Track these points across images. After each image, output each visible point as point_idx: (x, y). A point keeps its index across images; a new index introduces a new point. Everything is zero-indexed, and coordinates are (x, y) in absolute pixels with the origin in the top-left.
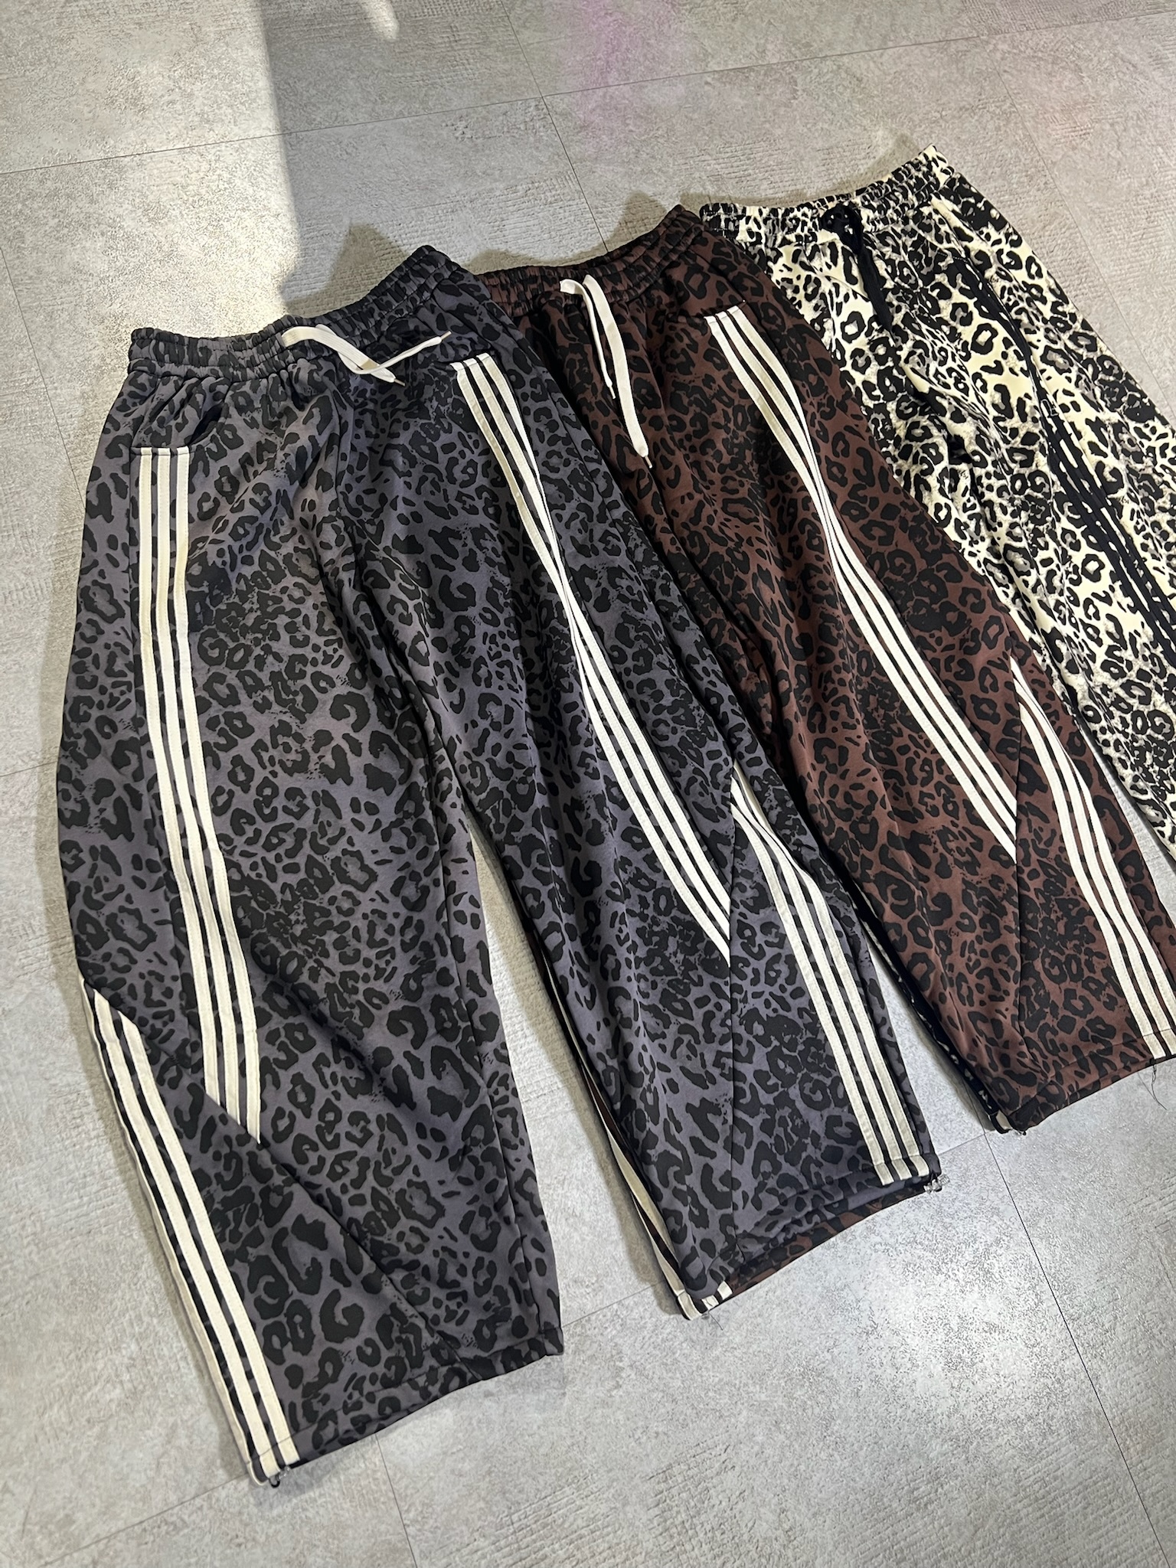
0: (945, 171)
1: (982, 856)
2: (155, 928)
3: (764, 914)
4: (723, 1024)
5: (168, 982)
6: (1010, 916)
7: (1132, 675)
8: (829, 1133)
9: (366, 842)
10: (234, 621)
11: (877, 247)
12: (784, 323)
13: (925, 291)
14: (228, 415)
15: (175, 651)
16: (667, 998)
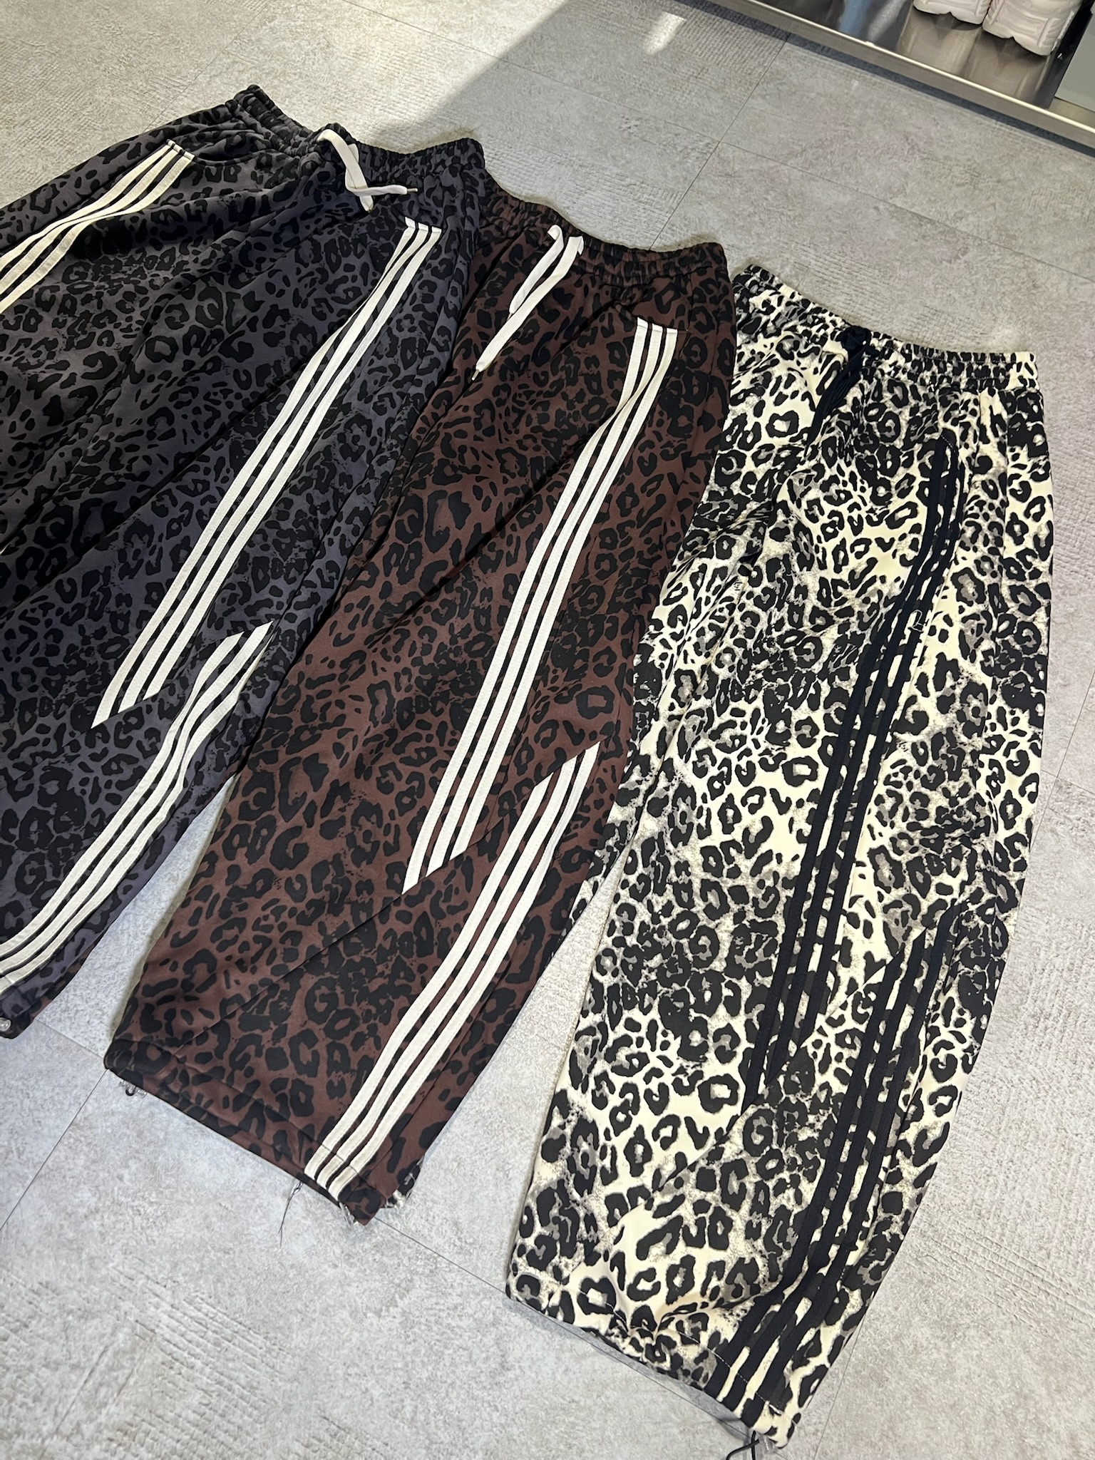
1: (382, 859)
3: (161, 722)
6: (338, 922)
7: (727, 883)
10: (108, 270)
11: (879, 386)
12: (700, 363)
13: (896, 453)
14: (246, 162)
15: (47, 252)
16: (27, 705)
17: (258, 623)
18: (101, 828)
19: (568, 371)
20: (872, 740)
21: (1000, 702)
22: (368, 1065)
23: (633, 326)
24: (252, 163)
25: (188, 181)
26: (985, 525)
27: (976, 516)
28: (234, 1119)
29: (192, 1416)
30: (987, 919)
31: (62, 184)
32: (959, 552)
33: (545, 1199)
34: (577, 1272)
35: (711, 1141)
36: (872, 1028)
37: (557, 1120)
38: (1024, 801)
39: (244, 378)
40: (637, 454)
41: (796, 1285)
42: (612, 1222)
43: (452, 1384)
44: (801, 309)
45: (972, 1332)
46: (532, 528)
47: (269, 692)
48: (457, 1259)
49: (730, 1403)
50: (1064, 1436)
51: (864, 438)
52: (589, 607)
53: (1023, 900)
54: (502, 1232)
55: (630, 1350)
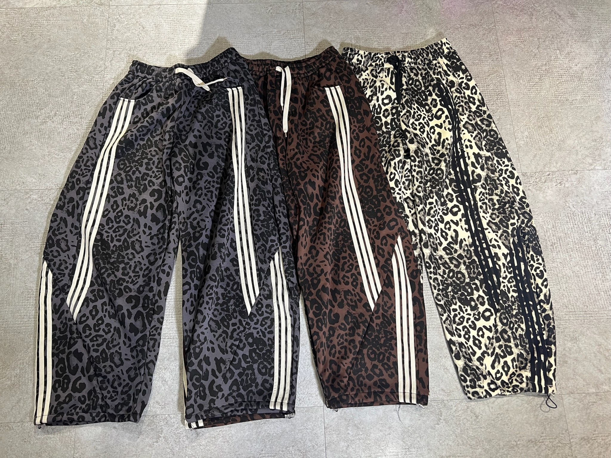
0: (447, 48)
1: (360, 305)
2: (71, 247)
3: (269, 301)
4: (238, 334)
5: (68, 265)
6: (361, 330)
7: (455, 255)
8: (262, 385)
9: (145, 239)
10: (132, 158)
11: (408, 73)
12: (354, 95)
13: (424, 92)
14: (152, 92)
15: (108, 163)
16: (223, 320)
17: (274, 254)
18: (273, 343)
19: (313, 117)
20: (469, 190)
21: (496, 158)
22: (396, 364)
23: (325, 91)
24: (155, 91)
25: (137, 109)
26: (463, 104)
27: (459, 103)
28: (371, 400)
30: (529, 227)
31: (95, 134)
32: (462, 117)
33: (465, 370)
34: (485, 383)
35: (493, 328)
36: (515, 273)
37: (454, 348)
39: (211, 174)
42: (482, 365)
43: (467, 429)
44: (370, 57)
45: (580, 337)
48: (449, 398)
49: (540, 391)
51: (413, 93)
52: (369, 194)
55: (508, 393)
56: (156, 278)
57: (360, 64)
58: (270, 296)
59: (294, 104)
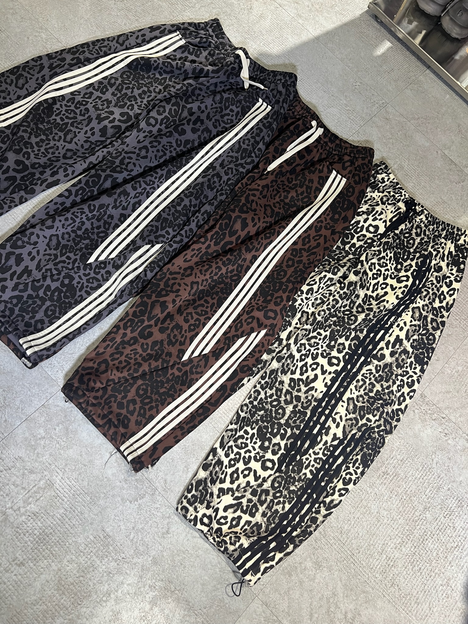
0: (465, 241)
2: (24, 89)
3: (113, 270)
6: (156, 364)
7: (295, 393)
8: (36, 322)
9: (81, 137)
10: (139, 78)
11: (412, 226)
12: (351, 196)
13: (409, 253)
14: (205, 51)
15: (117, 63)
16: (65, 246)
17: (158, 243)
18: (80, 302)
19: (301, 181)
20: (363, 358)
21: (412, 359)
22: (152, 418)
23: (331, 172)
24: (207, 52)
25: (180, 51)
26: (431, 292)
27: (429, 288)
28: (101, 422)
29: (59, 516)
30: (379, 435)
31: (131, 36)
32: (418, 300)
33: (199, 482)
34: (202, 510)
35: (261, 480)
37: (211, 457)
38: (408, 398)
39: (179, 143)
40: (316, 224)
41: (273, 536)
42: (219, 497)
43: (149, 533)
44: (395, 186)
45: (325, 569)
46: (268, 241)
47: (155, 271)
48: (163, 493)
49: (239, 568)
50: (343, 611)
51: (400, 243)
52: (280, 277)
53: (395, 432)
54: (180, 488)
55: (212, 541)
56: (55, 169)
57: (382, 183)
58: (117, 267)
59: (297, 158)
